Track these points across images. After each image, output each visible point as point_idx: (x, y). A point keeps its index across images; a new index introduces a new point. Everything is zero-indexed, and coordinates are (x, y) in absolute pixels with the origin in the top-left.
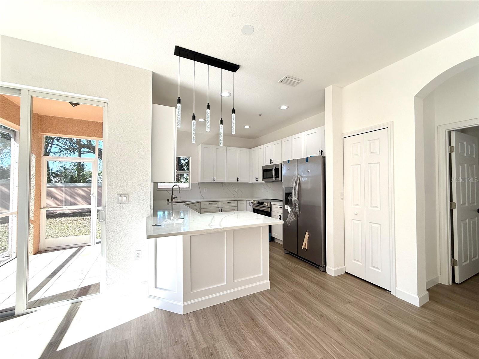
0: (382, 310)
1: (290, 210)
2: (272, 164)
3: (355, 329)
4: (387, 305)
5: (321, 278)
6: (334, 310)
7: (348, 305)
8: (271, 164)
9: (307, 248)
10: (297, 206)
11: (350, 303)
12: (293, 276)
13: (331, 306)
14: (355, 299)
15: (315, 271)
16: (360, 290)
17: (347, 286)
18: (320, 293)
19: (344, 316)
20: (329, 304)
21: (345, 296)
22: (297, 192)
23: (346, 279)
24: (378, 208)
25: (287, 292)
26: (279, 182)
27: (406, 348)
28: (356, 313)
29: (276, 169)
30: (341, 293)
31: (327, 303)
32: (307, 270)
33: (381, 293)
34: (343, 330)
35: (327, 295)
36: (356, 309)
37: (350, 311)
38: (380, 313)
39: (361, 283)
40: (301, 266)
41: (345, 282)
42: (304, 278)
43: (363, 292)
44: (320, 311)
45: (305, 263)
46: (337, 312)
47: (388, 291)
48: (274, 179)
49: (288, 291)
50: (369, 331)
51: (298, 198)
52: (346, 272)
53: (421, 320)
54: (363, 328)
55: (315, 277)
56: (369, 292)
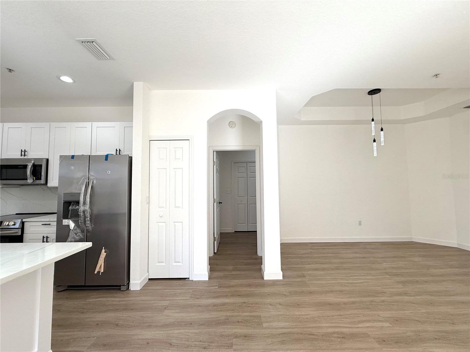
0: (191, 297)
1: (72, 225)
2: (26, 157)
3: (182, 331)
4: (191, 291)
5: (126, 299)
6: (156, 327)
7: (167, 312)
8: (23, 157)
9: (102, 271)
10: (87, 218)
11: (166, 309)
12: (88, 318)
13: (152, 324)
14: (169, 302)
15: (115, 295)
16: (169, 290)
17: (156, 292)
18: (134, 318)
19: (168, 326)
20: (149, 324)
21: (159, 304)
22: (88, 200)
23: (151, 286)
24: (181, 208)
25: (88, 349)
26: (43, 187)
27: (217, 318)
28: (176, 315)
29: (34, 166)
30: (154, 303)
31: (147, 324)
32: (105, 299)
33: (183, 283)
34: (174, 341)
35: (142, 315)
36: (173, 311)
37: (170, 316)
38: (191, 302)
39: (165, 283)
40: (94, 298)
41: (153, 290)
42: (106, 311)
43: (171, 291)
44: (143, 339)
45: (98, 292)
46: (160, 327)
47: (187, 278)
48: (30, 181)
49: (89, 345)
50: (191, 324)
51: (91, 208)
52: (149, 279)
53: (214, 289)
54: (186, 325)
55: (118, 303)
56: (176, 288)
